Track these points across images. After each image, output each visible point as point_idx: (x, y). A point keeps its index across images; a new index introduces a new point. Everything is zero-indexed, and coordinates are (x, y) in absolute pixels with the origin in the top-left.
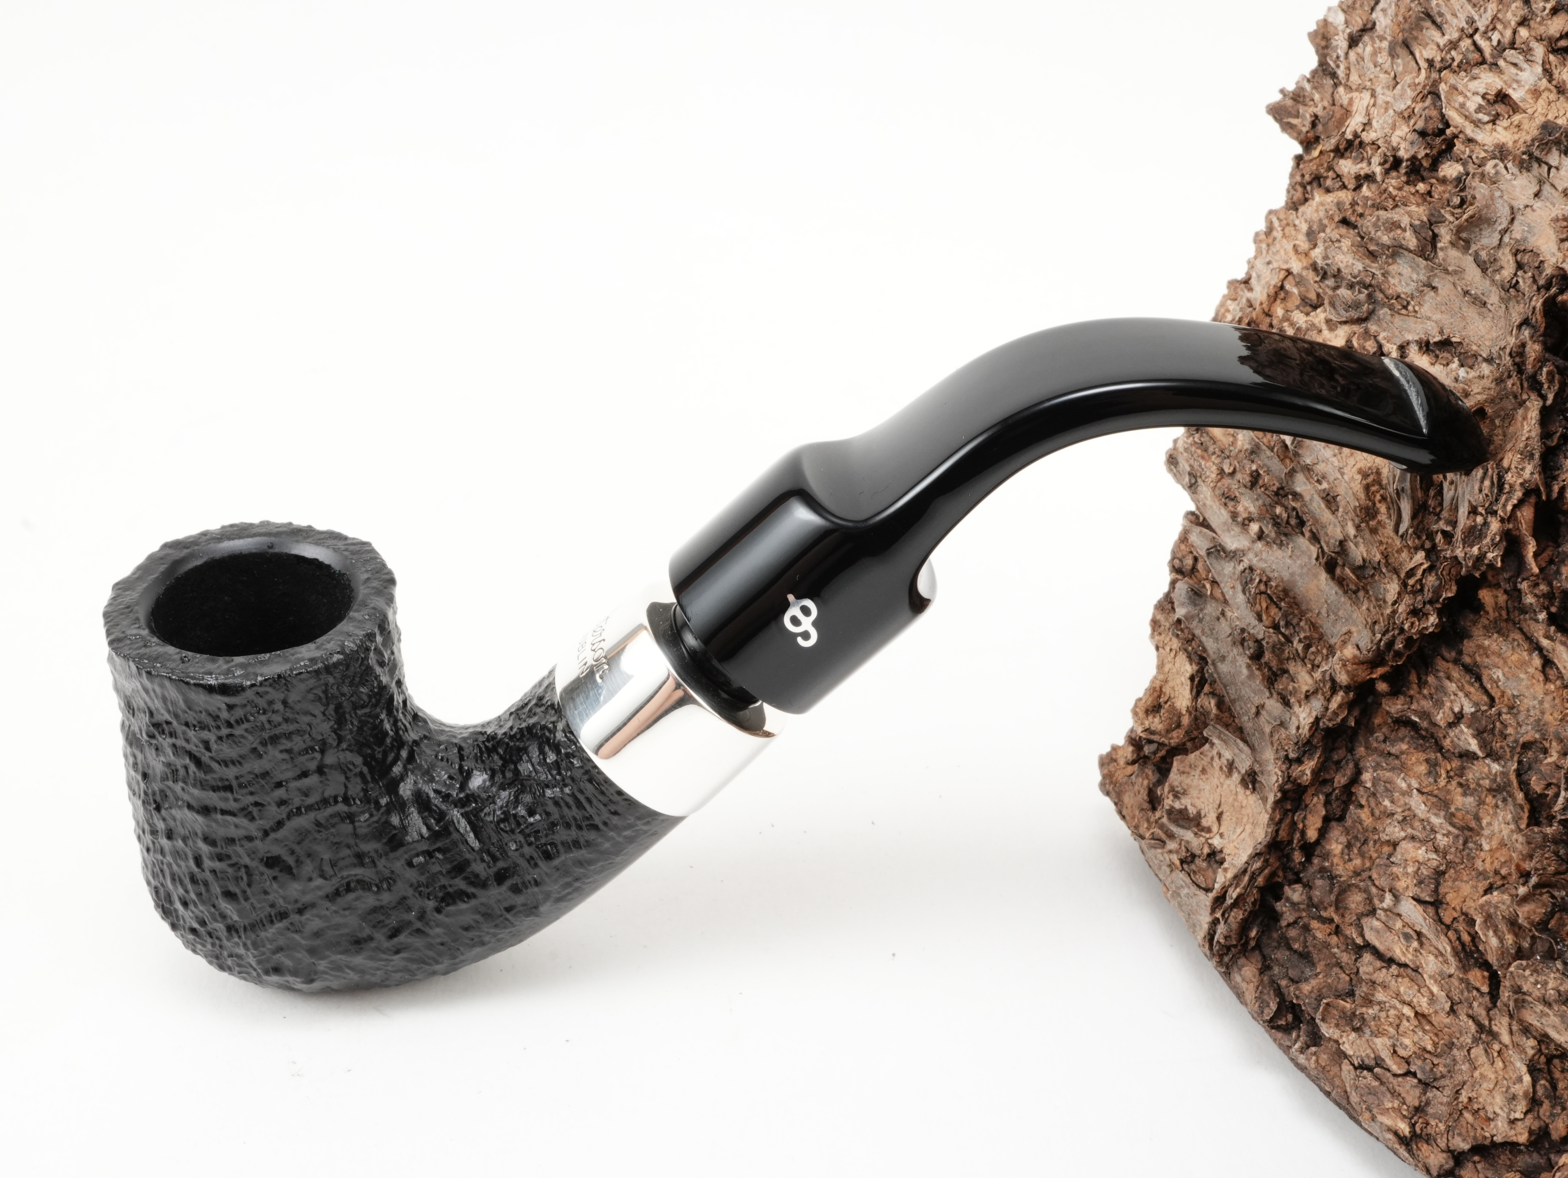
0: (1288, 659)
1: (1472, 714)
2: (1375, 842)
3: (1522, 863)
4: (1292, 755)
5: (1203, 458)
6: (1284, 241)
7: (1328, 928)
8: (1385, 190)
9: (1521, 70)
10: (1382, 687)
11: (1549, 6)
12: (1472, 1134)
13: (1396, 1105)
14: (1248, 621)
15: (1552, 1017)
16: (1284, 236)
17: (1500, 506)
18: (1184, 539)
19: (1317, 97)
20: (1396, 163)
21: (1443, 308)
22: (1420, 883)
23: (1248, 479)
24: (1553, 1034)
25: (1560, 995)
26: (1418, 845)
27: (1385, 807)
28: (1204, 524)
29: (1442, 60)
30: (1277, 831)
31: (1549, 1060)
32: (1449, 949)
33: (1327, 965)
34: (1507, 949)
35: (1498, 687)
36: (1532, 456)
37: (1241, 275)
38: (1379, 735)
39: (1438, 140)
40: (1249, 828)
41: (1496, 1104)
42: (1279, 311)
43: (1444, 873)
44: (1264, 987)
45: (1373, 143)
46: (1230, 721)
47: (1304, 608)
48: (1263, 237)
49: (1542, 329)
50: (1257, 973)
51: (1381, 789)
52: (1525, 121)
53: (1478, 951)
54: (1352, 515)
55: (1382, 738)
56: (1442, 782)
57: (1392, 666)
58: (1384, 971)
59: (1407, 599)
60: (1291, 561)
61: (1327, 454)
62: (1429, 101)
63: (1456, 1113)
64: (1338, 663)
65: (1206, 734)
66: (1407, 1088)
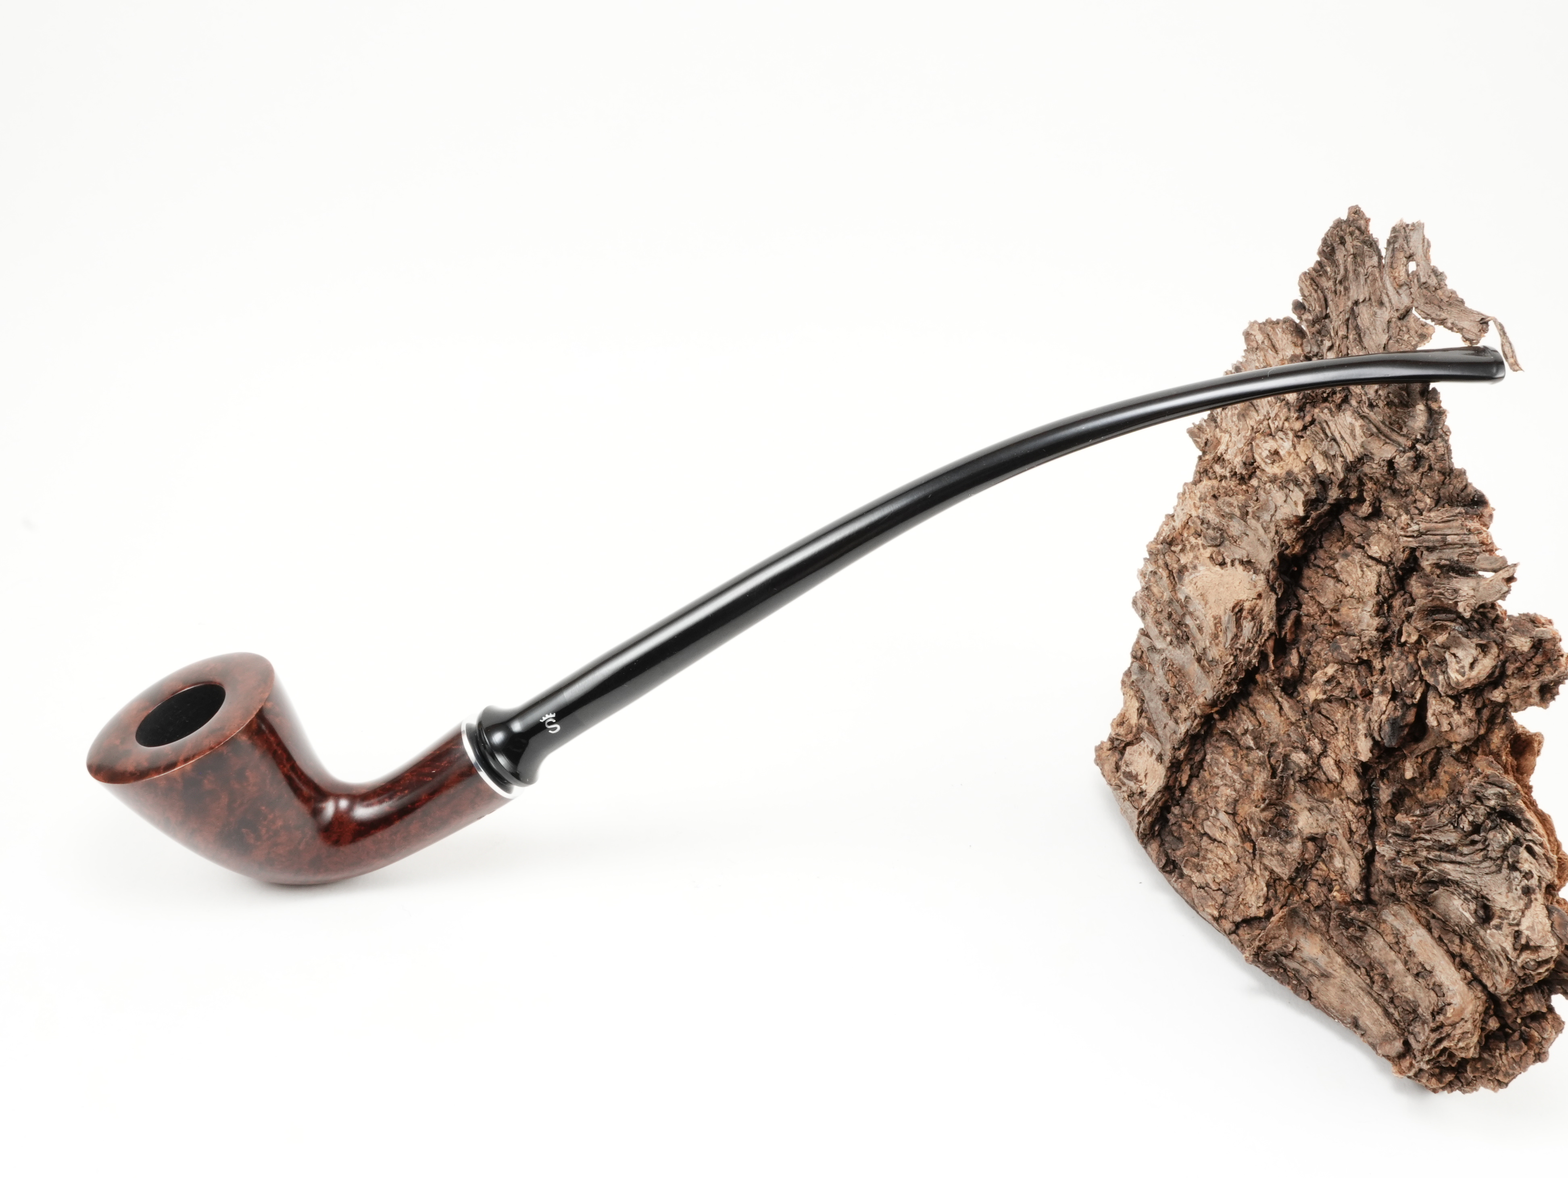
0: (1179, 702)
1: (1252, 730)
2: (1210, 787)
3: (1265, 795)
4: (1176, 747)
5: (1148, 602)
6: (1190, 500)
7: (1190, 826)
8: (1230, 485)
9: (1284, 442)
10: (1216, 716)
11: (1296, 416)
12: (1243, 914)
13: (1213, 904)
14: (1163, 683)
16: (1190, 497)
18: (1137, 642)
19: (1208, 430)
20: (1235, 473)
22: (1228, 805)
23: (1167, 615)
24: (1275, 869)
25: (1278, 851)
26: (1227, 788)
27: (1215, 771)
28: (1147, 635)
29: (1257, 428)
30: (1168, 781)
31: (1275, 882)
32: (1237, 834)
33: (1188, 843)
34: (1259, 832)
35: (1262, 718)
36: (1272, 619)
37: (1171, 512)
38: (1215, 738)
39: (1251, 467)
40: (1158, 780)
41: (1252, 900)
42: (1185, 535)
43: (1237, 801)
44: (1160, 853)
45: (1228, 461)
46: (1153, 731)
47: (1187, 679)
48: (1181, 496)
50: (1158, 846)
51: (1213, 763)
52: (1284, 467)
53: (1249, 834)
54: (1208, 637)
56: (1239, 760)
57: (1220, 707)
58: (1212, 844)
59: (1224, 678)
60: (1183, 656)
61: (1200, 607)
62: (1249, 448)
63: (1237, 906)
64: (1197, 706)
65: (1142, 735)
66: (1218, 895)
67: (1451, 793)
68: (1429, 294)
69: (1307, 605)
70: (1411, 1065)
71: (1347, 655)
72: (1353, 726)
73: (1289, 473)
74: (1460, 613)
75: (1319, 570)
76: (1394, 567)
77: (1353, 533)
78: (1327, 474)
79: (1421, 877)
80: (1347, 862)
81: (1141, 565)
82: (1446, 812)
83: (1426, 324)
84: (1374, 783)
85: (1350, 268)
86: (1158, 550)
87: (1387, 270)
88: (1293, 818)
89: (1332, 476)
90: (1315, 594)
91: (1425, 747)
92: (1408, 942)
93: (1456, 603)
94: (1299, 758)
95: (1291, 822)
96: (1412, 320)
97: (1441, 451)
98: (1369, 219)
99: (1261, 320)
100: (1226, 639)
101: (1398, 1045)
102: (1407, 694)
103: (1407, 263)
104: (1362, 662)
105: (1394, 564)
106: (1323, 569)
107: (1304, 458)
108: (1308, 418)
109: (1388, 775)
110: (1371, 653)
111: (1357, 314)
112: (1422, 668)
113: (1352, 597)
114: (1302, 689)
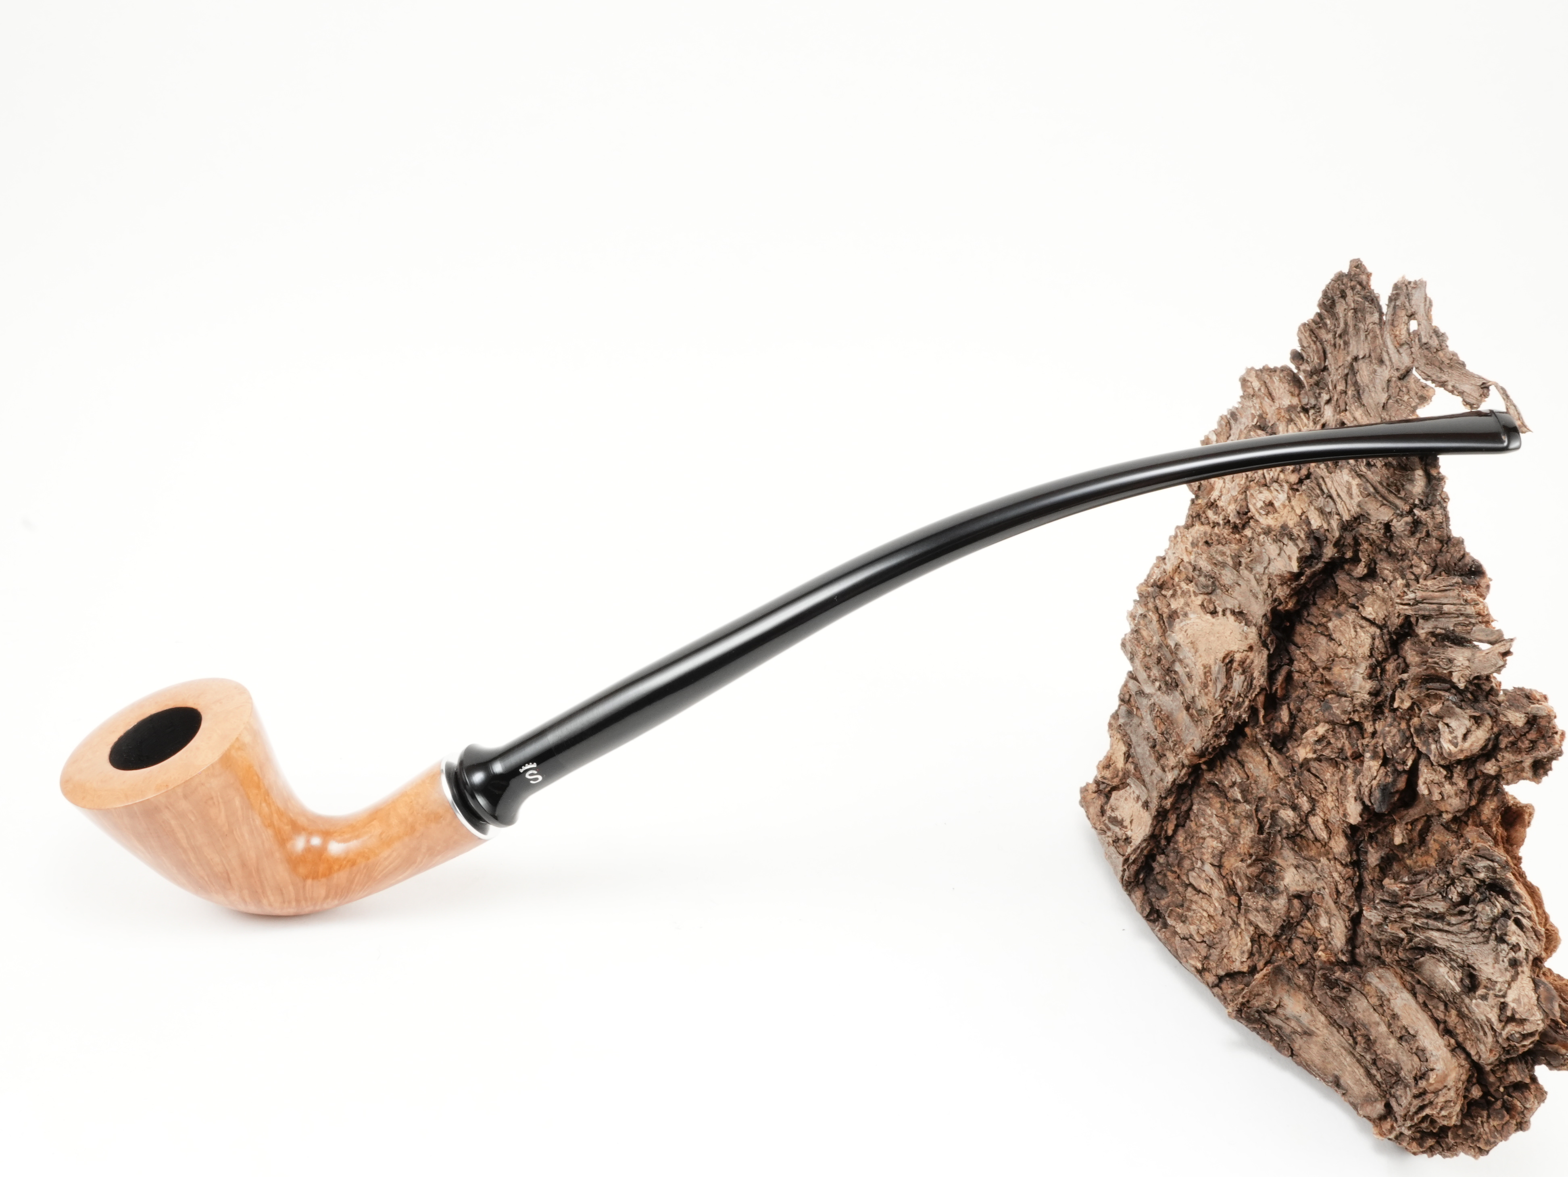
0: (1166, 749)
1: (1240, 782)
2: (1197, 837)
3: (1252, 850)
4: (1163, 796)
5: (1137, 645)
6: (1182, 544)
7: (1174, 876)
8: (1223, 533)
9: (1279, 493)
10: (1204, 767)
12: (1226, 968)
13: (1196, 955)
14: (1151, 729)
16: (1182, 541)
18: (1125, 685)
20: (1229, 521)
22: (1213, 857)
23: (1156, 660)
24: (1260, 925)
25: (1263, 907)
26: (1214, 840)
27: (1202, 822)
28: (1136, 678)
30: (1154, 830)
31: (1259, 937)
32: (1223, 886)
33: (1173, 892)
34: (1245, 887)
35: (1250, 771)
36: (1264, 673)
37: (1162, 554)
38: (1202, 789)
39: (1245, 517)
40: (1143, 828)
41: (1236, 954)
42: (1177, 579)
43: (1224, 853)
44: (1145, 901)
46: (1139, 776)
47: (1175, 726)
48: (1173, 539)
50: (1142, 894)
51: (1200, 813)
52: (1278, 519)
53: (1234, 888)
54: (1197, 686)
56: (1226, 812)
57: (1208, 758)
58: (1196, 896)
59: (1214, 730)
60: (1171, 702)
61: (1190, 655)
62: (1243, 496)
63: (1220, 959)
64: (1185, 755)
65: (1128, 781)
66: (1202, 947)
67: (1440, 862)
68: (1430, 355)
69: (1299, 661)
70: (1392, 1127)
71: (1338, 716)
72: (1343, 788)
73: (1284, 527)
74: (1454, 683)
75: (1312, 627)
76: (1388, 631)
77: (1347, 592)
78: (1322, 530)
79: (1408, 943)
80: (1332, 922)
81: (1130, 606)
82: (1435, 882)
83: (1427, 386)
84: (1362, 845)
85: (1351, 323)
86: (1148, 593)
87: (1388, 327)
88: (1280, 874)
89: (1327, 533)
90: (1307, 651)
91: (1415, 814)
92: (1392, 1005)
93: (1451, 673)
94: (1287, 815)
95: (1277, 878)
96: (1412, 381)
97: (1439, 519)
98: (1371, 274)
99: (1258, 366)
100: (1215, 690)
101: (1380, 1108)
102: (1399, 761)
103: (1409, 322)
104: (1353, 723)
105: (1388, 627)
106: (1316, 626)
107: (1299, 512)
108: (1304, 472)
109: (1377, 838)
110: (1363, 715)
111: (1356, 371)
112: (1414, 736)
113: (1344, 656)
114: (1292, 745)
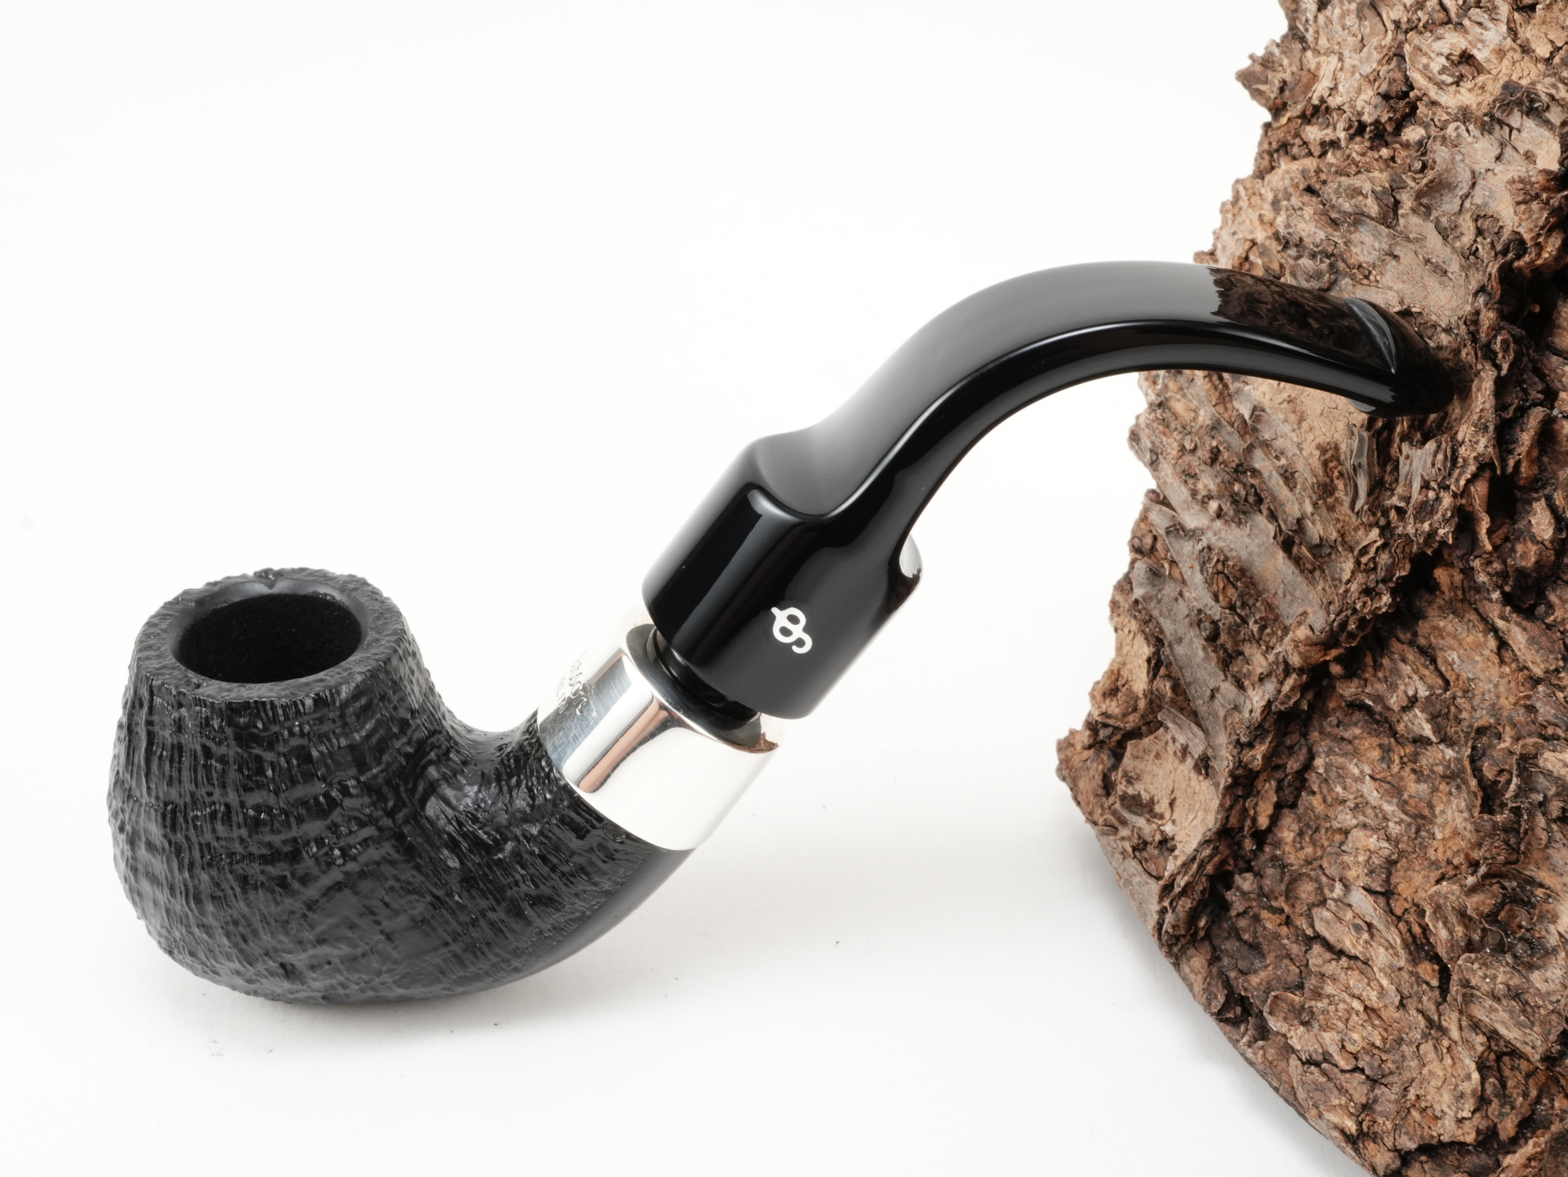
0: (1244, 641)
1: (1426, 697)
2: (1327, 830)
3: (1470, 852)
4: (1243, 739)
5: (1165, 434)
6: (1250, 210)
7: (1278, 918)
8: (1349, 156)
9: (1486, 29)
10: (1336, 669)
12: (1419, 1133)
13: (1343, 1102)
14: (1205, 602)
15: (1501, 1013)
16: (1250, 205)
17: (1453, 480)
18: (1144, 518)
19: (1286, 62)
20: (1361, 128)
21: (1405, 278)
22: (1371, 872)
23: (1208, 455)
24: (1502, 1030)
25: (1509, 989)
26: (1369, 833)
27: (1338, 793)
28: (1164, 502)
29: (1409, 21)
30: (1227, 818)
31: (1499, 1058)
32: (1399, 941)
33: (1277, 957)
34: (1457, 941)
35: (1453, 670)
36: (1486, 428)
37: (1208, 248)
38: (1333, 719)
39: (1402, 103)
40: (1200, 815)
41: (1444, 1102)
43: (1395, 862)
44: (1212, 979)
45: (1339, 108)
46: (1185, 705)
47: (1260, 588)
48: (1229, 207)
49: (1498, 296)
50: (1206, 964)
51: (1333, 775)
52: (1490, 82)
53: (1429, 943)
54: (1309, 491)
55: (1335, 722)
56: (1395, 768)
57: (1346, 648)
58: (1334, 963)
59: (1360, 578)
60: (1248, 540)
62: (1394, 63)
63: (1404, 1111)
64: (1292, 645)
65: (1161, 717)
66: (1355, 1084)
73: (1507, 93)
88: (1546, 907)
95: (1541, 917)
100: (1354, 491)
114: (1560, 598)
